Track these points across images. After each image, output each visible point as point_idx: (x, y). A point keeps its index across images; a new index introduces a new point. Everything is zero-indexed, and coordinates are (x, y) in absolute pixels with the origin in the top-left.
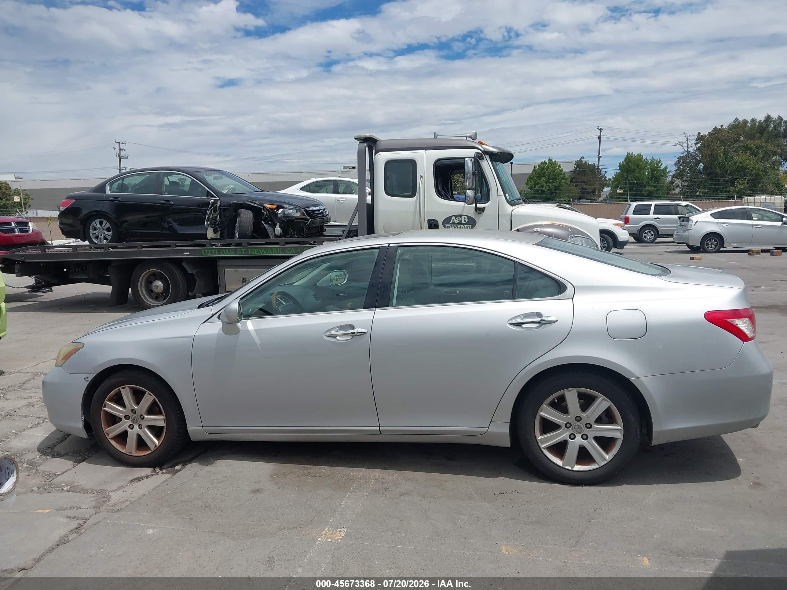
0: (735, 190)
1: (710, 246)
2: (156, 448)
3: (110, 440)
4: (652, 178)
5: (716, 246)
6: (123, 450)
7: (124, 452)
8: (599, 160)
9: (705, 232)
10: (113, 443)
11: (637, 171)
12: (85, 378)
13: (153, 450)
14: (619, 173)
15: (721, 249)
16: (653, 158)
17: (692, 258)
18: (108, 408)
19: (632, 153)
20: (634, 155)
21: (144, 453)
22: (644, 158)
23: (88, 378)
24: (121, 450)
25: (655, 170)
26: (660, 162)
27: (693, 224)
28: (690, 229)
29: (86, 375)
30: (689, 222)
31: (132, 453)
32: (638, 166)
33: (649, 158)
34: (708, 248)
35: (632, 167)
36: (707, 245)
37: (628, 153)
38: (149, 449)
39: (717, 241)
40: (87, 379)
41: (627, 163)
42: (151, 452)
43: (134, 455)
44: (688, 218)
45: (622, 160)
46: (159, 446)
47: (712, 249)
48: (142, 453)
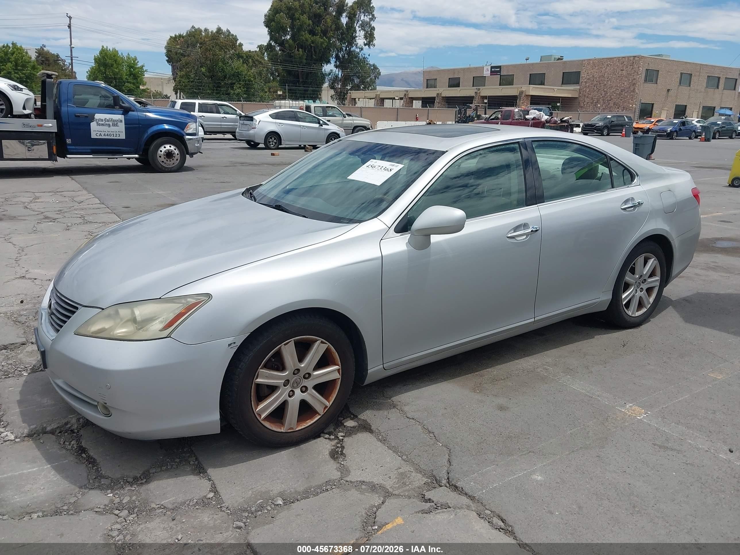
0: (234, 94)
1: (271, 143)
2: (327, 409)
3: (263, 422)
4: (130, 75)
5: (275, 143)
6: (281, 429)
7: (283, 431)
8: (71, 51)
9: (267, 130)
10: (267, 424)
11: (115, 65)
12: (229, 345)
13: (322, 414)
14: (95, 67)
15: (280, 146)
16: (128, 54)
17: (273, 154)
18: (263, 378)
19: (107, 47)
20: (110, 50)
21: (310, 422)
22: (120, 54)
23: (234, 343)
24: (279, 430)
25: (132, 67)
26: (136, 59)
27: (257, 123)
28: (255, 128)
29: (230, 340)
30: (253, 121)
31: (292, 428)
32: (116, 61)
33: (125, 55)
34: (270, 145)
35: (109, 61)
36: (270, 142)
37: (103, 47)
38: (315, 412)
39: (276, 139)
40: (233, 345)
41: (103, 57)
42: (319, 417)
43: (297, 429)
44: (252, 117)
45: (97, 53)
46: (330, 407)
47: (273, 146)
48: (307, 423)
